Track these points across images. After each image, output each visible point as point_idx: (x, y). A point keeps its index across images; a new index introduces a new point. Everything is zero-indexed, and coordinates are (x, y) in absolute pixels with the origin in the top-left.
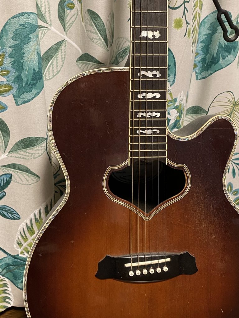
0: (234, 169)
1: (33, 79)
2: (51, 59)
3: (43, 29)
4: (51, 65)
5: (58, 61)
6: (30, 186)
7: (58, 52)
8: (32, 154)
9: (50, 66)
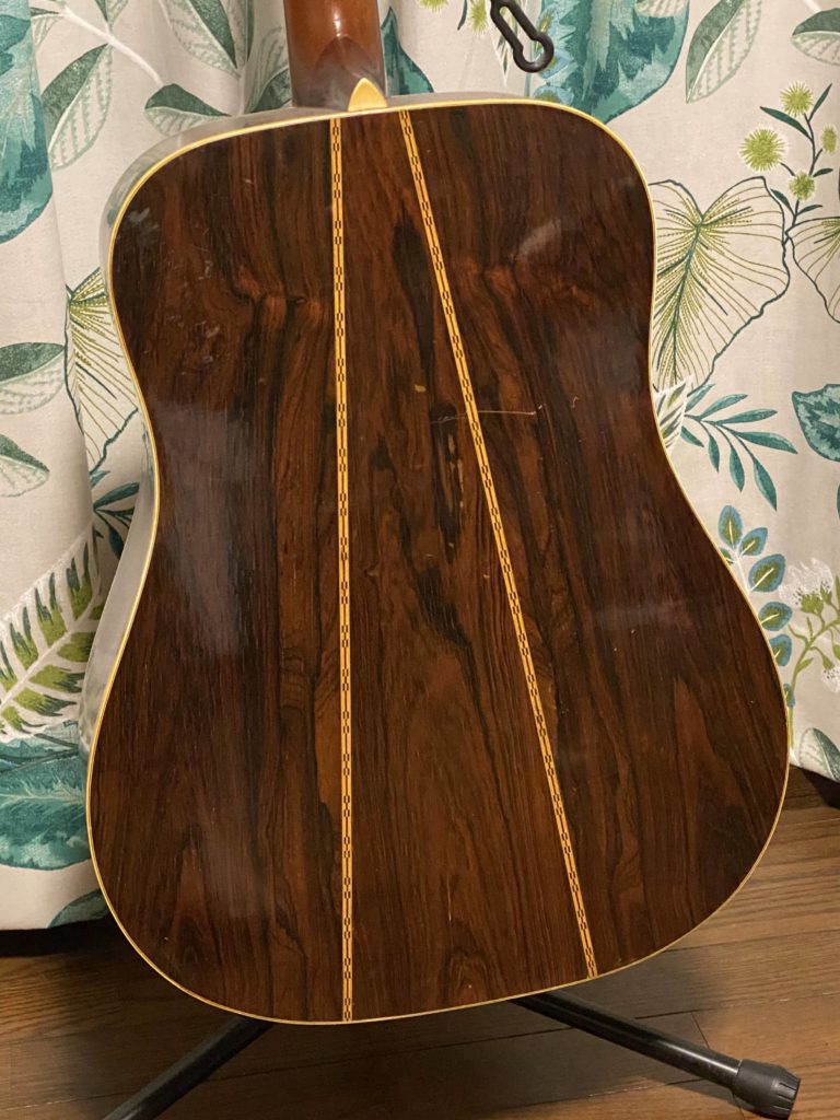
0: (735, 456)
1: (21, 172)
2: (68, 104)
3: (40, 16)
4: (69, 124)
5: (89, 109)
6: (18, 498)
7: (89, 82)
8: (24, 396)
9: (64, 126)
